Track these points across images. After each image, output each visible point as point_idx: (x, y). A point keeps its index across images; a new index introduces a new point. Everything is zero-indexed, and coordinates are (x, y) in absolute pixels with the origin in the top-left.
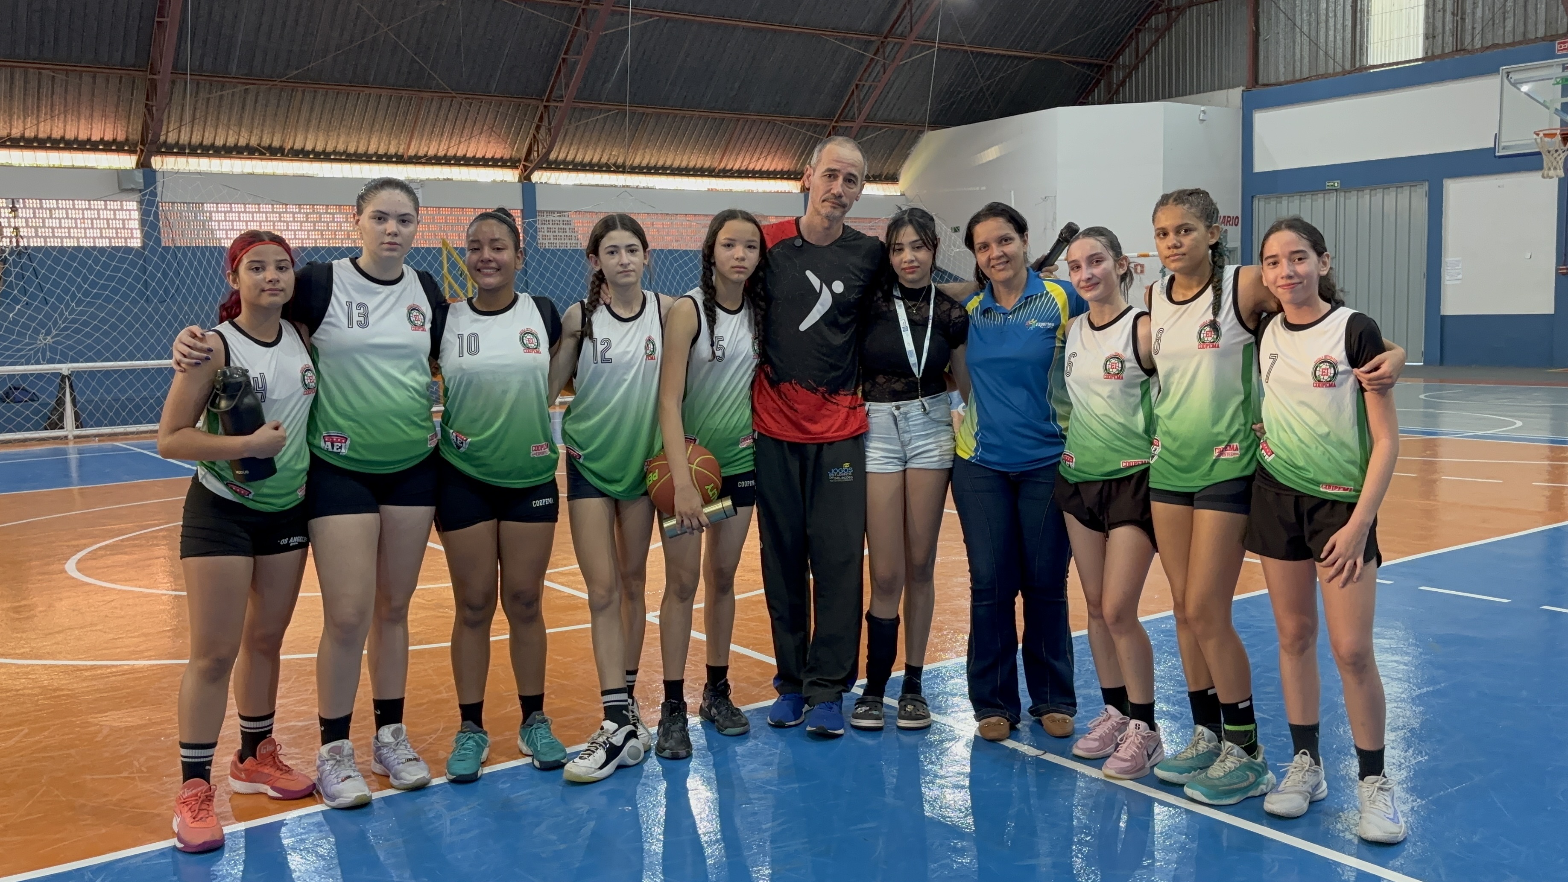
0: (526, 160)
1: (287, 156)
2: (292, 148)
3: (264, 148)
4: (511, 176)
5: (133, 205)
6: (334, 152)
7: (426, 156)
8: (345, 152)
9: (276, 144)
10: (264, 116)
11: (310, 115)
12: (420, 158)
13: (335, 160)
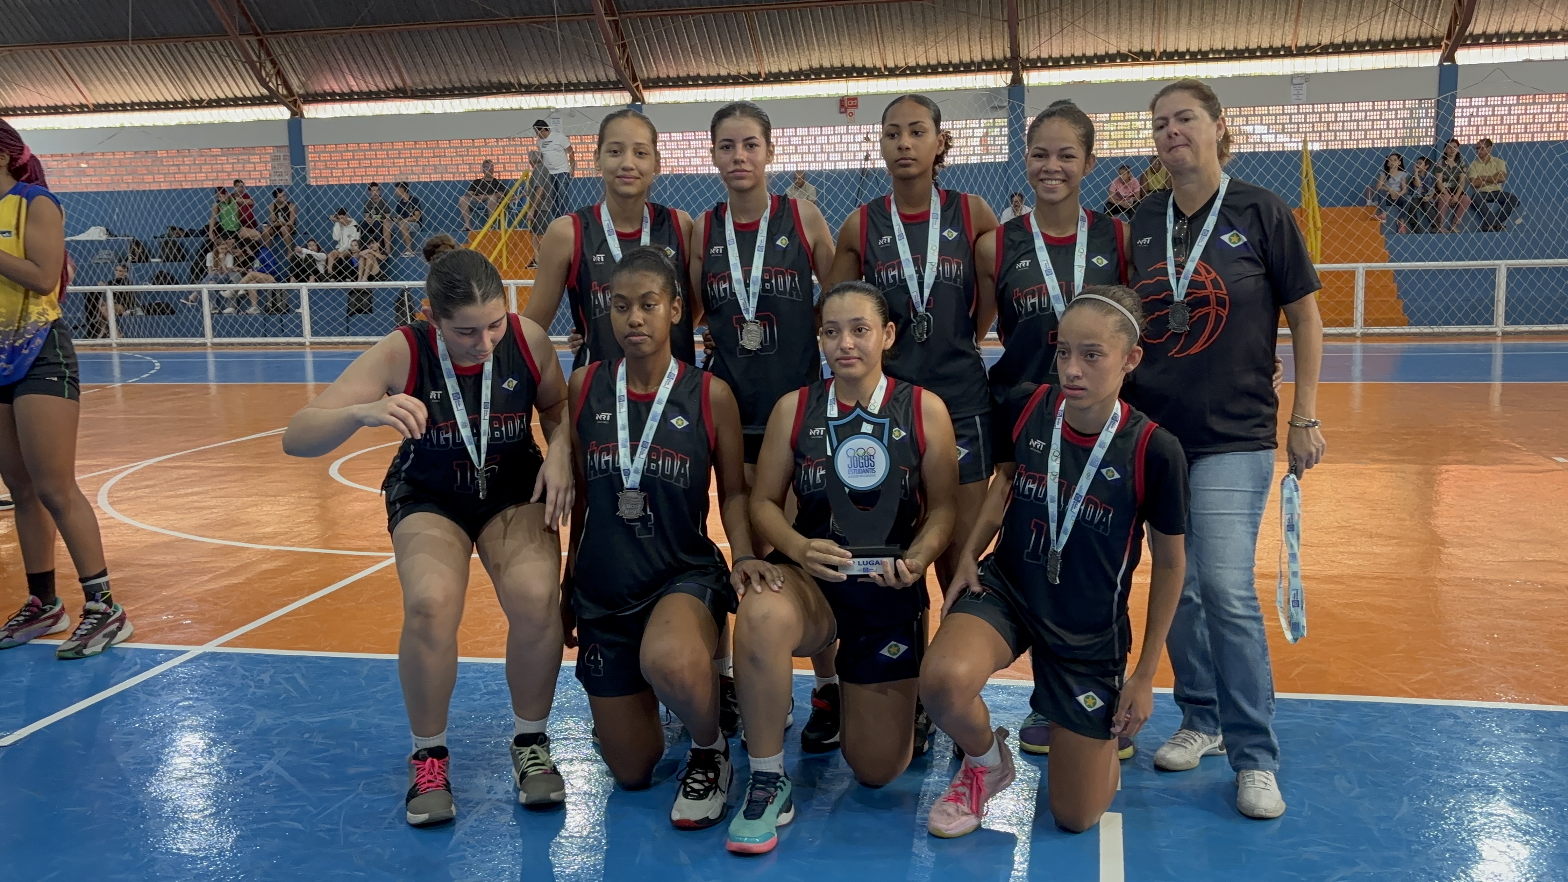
0: (1449, 37)
1: (1160, 58)
2: (1165, 51)
3: (1135, 54)
4: (1431, 59)
5: (1004, 122)
6: (1213, 51)
7: (1319, 44)
8: (1223, 49)
9: (1147, 48)
10: (1131, 20)
11: (1178, 13)
12: (1313, 47)
13: (1214, 59)
